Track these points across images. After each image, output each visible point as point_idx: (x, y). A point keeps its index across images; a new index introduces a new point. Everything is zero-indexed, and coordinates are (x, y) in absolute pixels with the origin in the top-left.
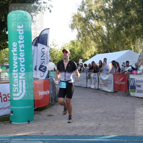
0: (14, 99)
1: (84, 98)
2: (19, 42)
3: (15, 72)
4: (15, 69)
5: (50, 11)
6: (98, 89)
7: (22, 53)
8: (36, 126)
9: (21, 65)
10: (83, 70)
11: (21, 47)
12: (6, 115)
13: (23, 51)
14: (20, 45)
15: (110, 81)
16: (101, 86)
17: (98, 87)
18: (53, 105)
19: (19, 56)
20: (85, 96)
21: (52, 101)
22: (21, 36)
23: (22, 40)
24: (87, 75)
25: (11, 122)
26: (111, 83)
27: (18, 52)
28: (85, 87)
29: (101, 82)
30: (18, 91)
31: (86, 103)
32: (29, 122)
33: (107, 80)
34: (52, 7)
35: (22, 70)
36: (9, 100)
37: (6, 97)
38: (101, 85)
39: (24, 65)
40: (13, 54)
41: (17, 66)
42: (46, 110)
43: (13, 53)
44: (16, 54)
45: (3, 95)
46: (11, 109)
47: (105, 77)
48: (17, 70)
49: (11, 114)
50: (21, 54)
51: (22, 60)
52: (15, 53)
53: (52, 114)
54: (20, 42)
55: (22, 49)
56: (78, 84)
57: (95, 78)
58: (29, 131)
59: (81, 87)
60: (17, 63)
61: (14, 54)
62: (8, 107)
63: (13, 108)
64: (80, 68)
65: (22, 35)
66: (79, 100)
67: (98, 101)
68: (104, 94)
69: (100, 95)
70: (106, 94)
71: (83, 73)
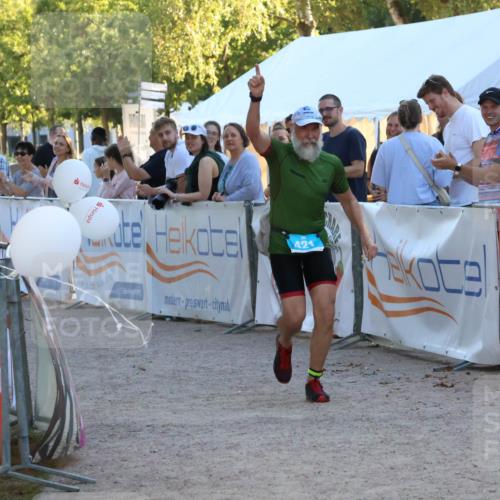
1: (269, 421)
6: (361, 340)
10: (215, 181)
15: (472, 271)
16: (389, 314)
17: (358, 325)
20: (271, 405)
21: (16, 456)
24: (256, 225)
26: (475, 287)
28: (239, 321)
31: (308, 469)
33: (440, 262)
38: (388, 306)
47: (420, 234)
56: (170, 300)
57: (332, 247)
59: (199, 322)
64: (190, 160)
66: (230, 436)
67: (407, 446)
68: (422, 381)
69: (391, 392)
70: (440, 379)
71: (212, 202)
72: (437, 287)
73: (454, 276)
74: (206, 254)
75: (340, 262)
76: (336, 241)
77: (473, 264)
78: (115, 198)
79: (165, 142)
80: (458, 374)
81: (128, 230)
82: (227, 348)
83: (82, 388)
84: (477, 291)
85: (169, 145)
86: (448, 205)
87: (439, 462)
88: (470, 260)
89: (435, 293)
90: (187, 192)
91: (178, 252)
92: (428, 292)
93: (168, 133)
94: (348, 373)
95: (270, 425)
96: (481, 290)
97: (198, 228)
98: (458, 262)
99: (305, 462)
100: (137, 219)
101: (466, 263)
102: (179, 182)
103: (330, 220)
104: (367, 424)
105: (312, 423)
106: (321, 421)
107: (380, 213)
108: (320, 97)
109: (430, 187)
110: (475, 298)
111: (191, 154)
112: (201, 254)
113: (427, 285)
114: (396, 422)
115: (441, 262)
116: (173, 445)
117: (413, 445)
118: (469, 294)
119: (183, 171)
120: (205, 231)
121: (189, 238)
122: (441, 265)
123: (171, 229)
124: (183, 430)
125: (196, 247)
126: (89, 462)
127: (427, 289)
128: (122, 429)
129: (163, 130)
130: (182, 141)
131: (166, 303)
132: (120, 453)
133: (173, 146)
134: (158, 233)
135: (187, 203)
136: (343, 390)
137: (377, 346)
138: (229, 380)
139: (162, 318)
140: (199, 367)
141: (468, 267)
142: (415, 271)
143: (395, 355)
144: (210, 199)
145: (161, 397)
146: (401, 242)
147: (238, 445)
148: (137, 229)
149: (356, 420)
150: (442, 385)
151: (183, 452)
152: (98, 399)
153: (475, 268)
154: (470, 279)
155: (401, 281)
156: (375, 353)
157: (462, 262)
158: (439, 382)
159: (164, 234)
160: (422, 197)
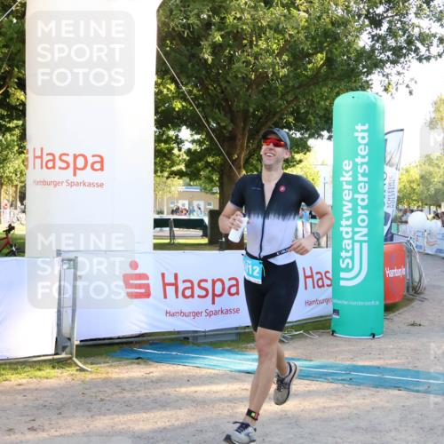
0: (343, 283)
2: (357, 160)
3: (347, 226)
4: (347, 219)
5: (411, 93)
7: (362, 184)
8: (391, 346)
9: (360, 211)
11: (361, 171)
12: (321, 317)
13: (366, 179)
14: (359, 167)
18: (411, 300)
19: (355, 191)
22: (362, 147)
23: (363, 157)
25: (333, 332)
27: (355, 183)
30: (350, 267)
32: (374, 335)
34: (416, 82)
35: (363, 221)
36: (328, 286)
37: (322, 279)
39: (366, 212)
40: (342, 186)
41: (350, 213)
42: (401, 311)
43: (344, 183)
44: (350, 187)
45: (318, 273)
46: (334, 304)
48: (351, 220)
49: (334, 316)
50: (361, 188)
51: (363, 200)
52: (348, 183)
53: (418, 322)
54: (359, 160)
55: (364, 175)
58: (381, 356)
60: (350, 205)
61: (345, 187)
62: (327, 301)
63: (340, 302)
65: (365, 145)
126: (427, 294)
128: (437, 287)
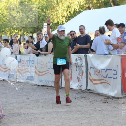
1: (55, 112)
6: (88, 91)
10: (52, 49)
15: (115, 72)
17: (87, 87)
20: (58, 108)
26: (115, 76)
29: (93, 76)
38: (94, 82)
47: (102, 63)
56: (41, 81)
57: (81, 66)
59: (48, 86)
66: (44, 116)
67: (88, 118)
68: (100, 101)
69: (91, 104)
70: (105, 101)
71: (51, 55)
72: (106, 76)
73: (110, 74)
74: (50, 68)
75: (83, 70)
76: (82, 65)
77: (115, 70)
78: (28, 54)
79: (40, 39)
80: (110, 99)
81: (31, 62)
82: (52, 93)
83: (11, 104)
84: (116, 77)
85: (41, 39)
86: (112, 55)
87: (94, 122)
88: (114, 69)
89: (105, 78)
90: (45, 52)
91: (43, 68)
92: (104, 78)
93: (40, 36)
94: (82, 99)
95: (55, 113)
96: (117, 77)
97: (48, 61)
98: (111, 70)
99: (60, 122)
100: (33, 59)
101: (113, 70)
102: (43, 49)
103: (80, 59)
104: (81, 112)
105: (66, 112)
106: (69, 112)
107: (92, 57)
108: (80, 26)
109: (108, 50)
110: (115, 79)
111: (46, 42)
112: (49, 68)
113: (103, 76)
114: (88, 112)
115: (107, 70)
116: (28, 118)
117: (90, 118)
118: (114, 78)
119: (44, 46)
120: (50, 62)
121: (46, 64)
122: (107, 71)
123: (41, 62)
124: (32, 114)
125: (47, 66)
126: (4, 123)
127: (104, 77)
128: (17, 114)
129: (39, 35)
130: (44, 38)
131: (40, 81)
132: (13, 120)
133: (42, 40)
134: (38, 63)
135: (45, 55)
136: (79, 104)
137: (92, 92)
138: (50, 101)
139: (39, 86)
140: (43, 98)
141: (114, 71)
142: (101, 72)
143: (96, 95)
144: (51, 54)
145: (30, 106)
146: (97, 64)
147: (45, 118)
148: (33, 62)
149: (78, 111)
150: (105, 102)
151: (30, 120)
152: (14, 106)
153: (115, 71)
154: (114, 74)
155: (97, 75)
156: (90, 94)
157: (112, 70)
158: (104, 101)
159: (40, 63)
160: (106, 52)
